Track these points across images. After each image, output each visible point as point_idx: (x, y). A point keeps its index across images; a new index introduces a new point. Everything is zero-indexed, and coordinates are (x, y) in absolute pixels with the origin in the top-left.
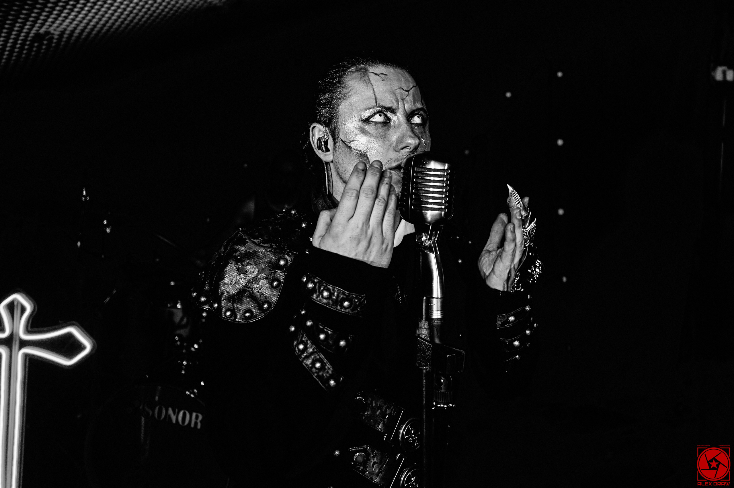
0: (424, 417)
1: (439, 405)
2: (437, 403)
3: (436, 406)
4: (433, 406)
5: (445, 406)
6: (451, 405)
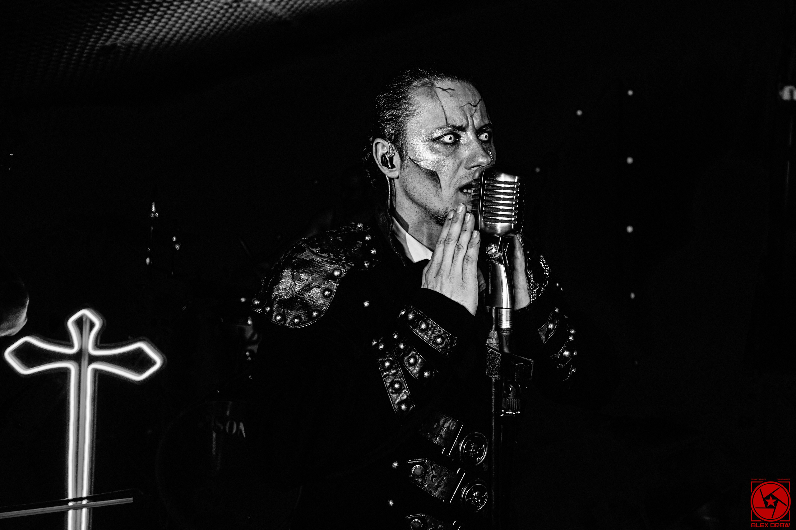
0: (493, 424)
1: (507, 413)
2: (506, 410)
3: (505, 413)
4: (502, 413)
5: (514, 413)
6: (519, 412)
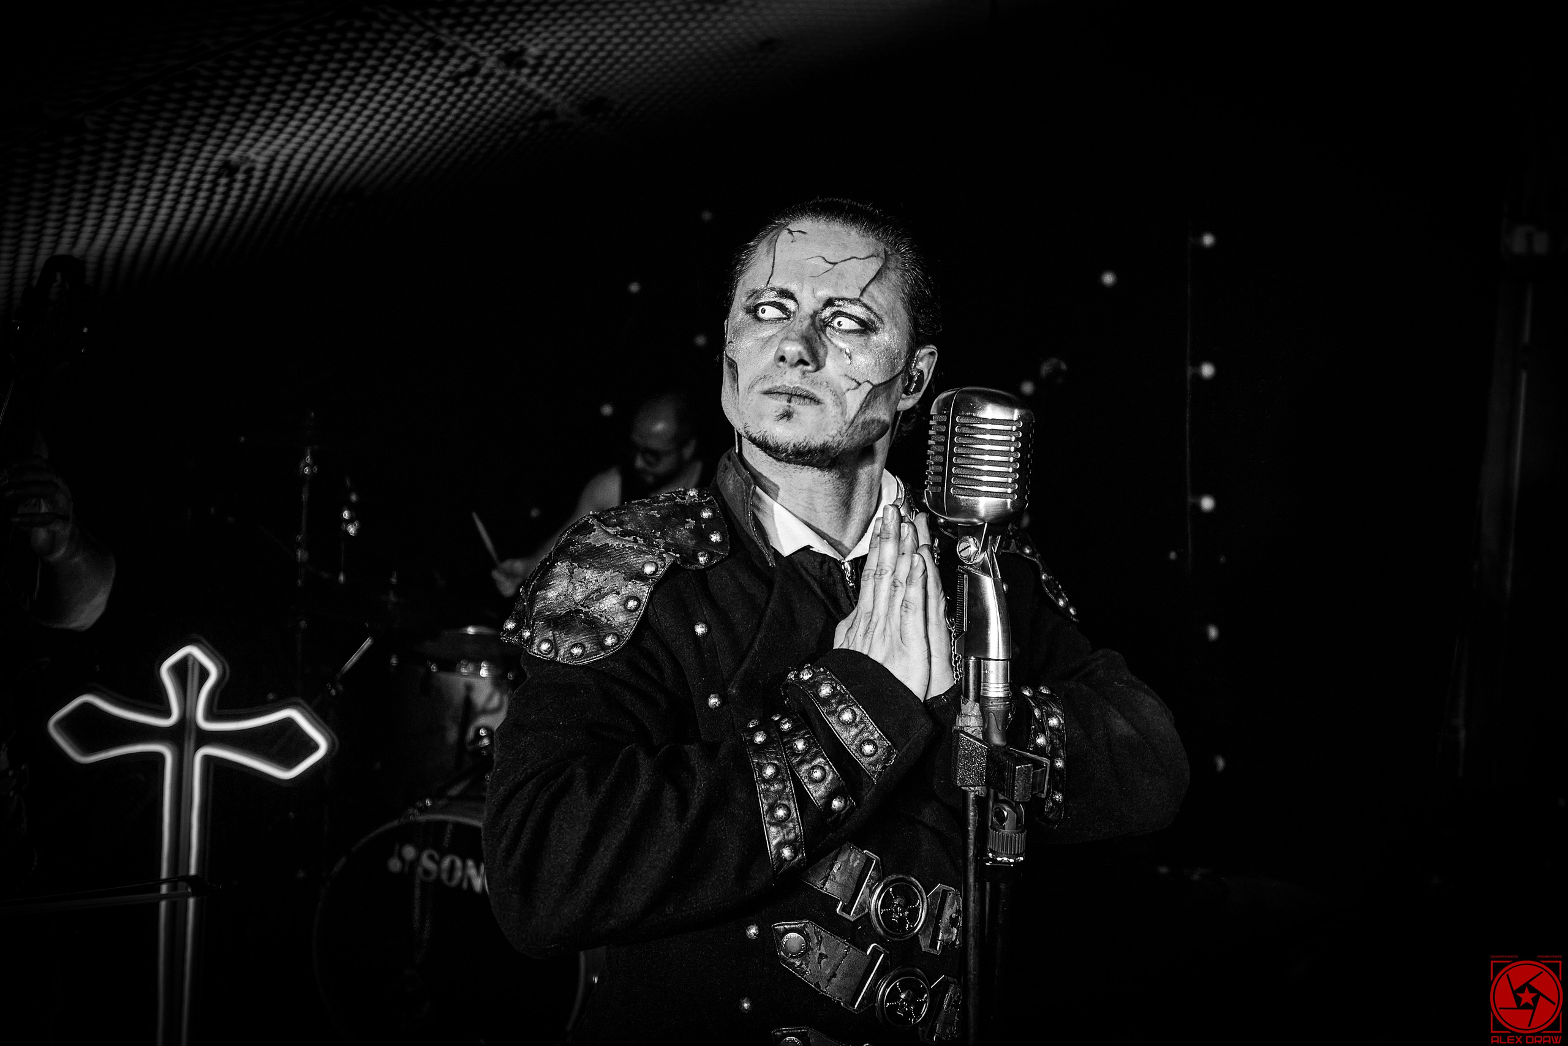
1: (999, 859)
2: (997, 855)
3: (994, 860)
4: (989, 859)
5: (1012, 860)
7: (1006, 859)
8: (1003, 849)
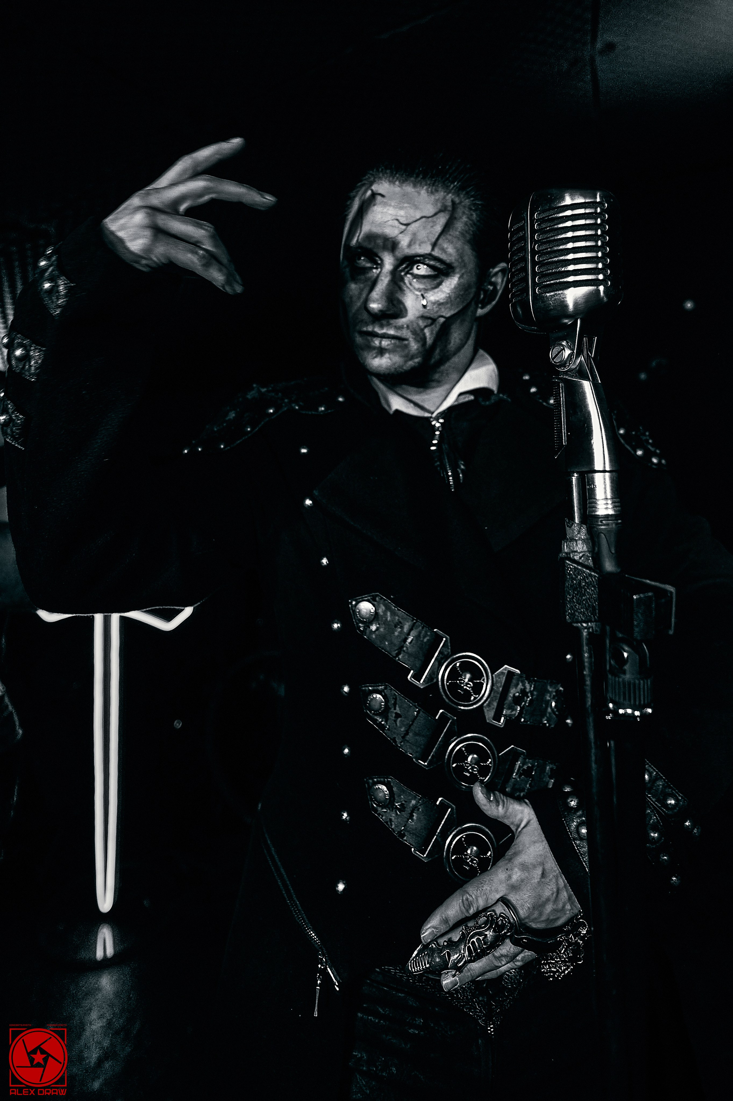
0: (592, 735)
1: (621, 711)
2: (618, 705)
3: (615, 712)
4: (609, 711)
5: (637, 713)
6: (650, 711)
7: (629, 711)
8: (625, 699)
